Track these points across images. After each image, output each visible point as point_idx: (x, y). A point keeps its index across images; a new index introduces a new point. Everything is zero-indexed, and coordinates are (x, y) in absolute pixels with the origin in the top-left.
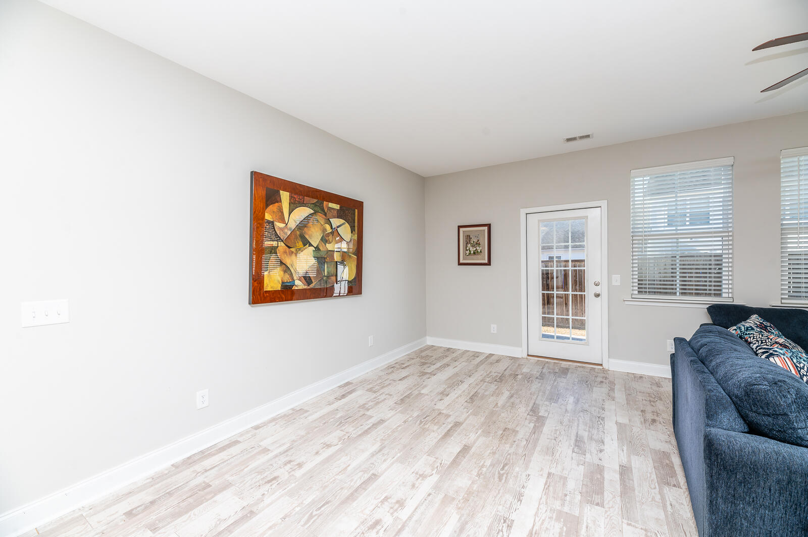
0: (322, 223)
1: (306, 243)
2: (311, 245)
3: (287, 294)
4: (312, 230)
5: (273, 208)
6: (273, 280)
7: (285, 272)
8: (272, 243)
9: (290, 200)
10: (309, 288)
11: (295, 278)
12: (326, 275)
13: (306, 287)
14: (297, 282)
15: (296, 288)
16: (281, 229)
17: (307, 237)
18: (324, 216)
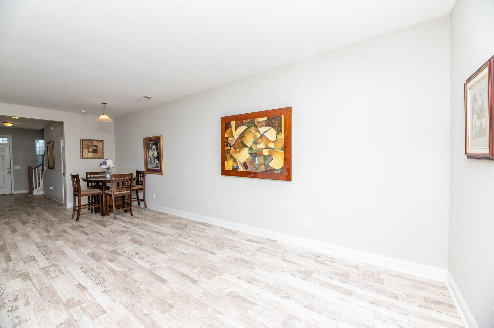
0: (254, 133)
1: (244, 146)
2: (247, 147)
3: (235, 173)
4: (248, 138)
5: (228, 131)
6: (229, 166)
7: (234, 161)
8: (228, 148)
9: (236, 125)
10: (246, 171)
11: (239, 165)
12: (257, 164)
13: (245, 170)
14: (240, 167)
15: (239, 170)
16: (231, 141)
17: (244, 142)
18: (255, 128)
